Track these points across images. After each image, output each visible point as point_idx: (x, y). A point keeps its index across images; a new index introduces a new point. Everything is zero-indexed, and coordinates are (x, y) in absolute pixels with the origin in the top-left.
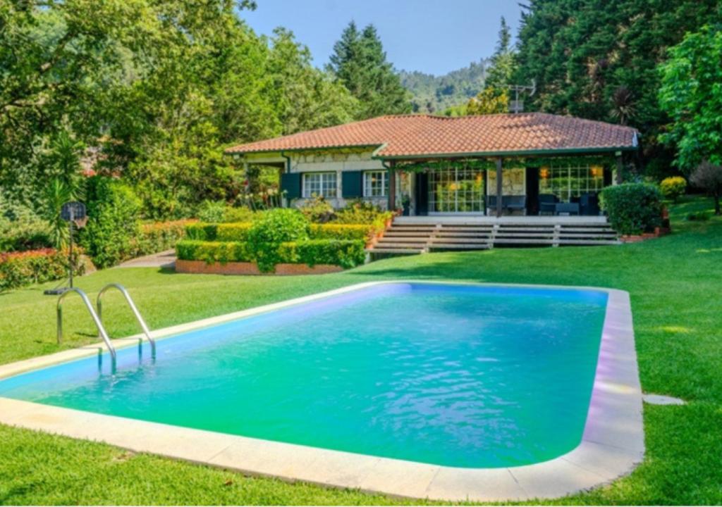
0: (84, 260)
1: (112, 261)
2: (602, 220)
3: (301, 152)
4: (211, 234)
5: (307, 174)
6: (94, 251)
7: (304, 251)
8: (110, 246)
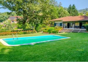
0: (36, 32)
1: (39, 32)
2: (85, 29)
3: (56, 21)
4: (46, 30)
5: (57, 23)
6: (37, 31)
7: (53, 32)
8: (38, 30)
